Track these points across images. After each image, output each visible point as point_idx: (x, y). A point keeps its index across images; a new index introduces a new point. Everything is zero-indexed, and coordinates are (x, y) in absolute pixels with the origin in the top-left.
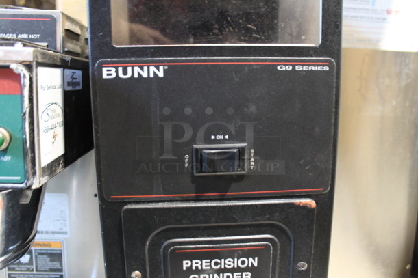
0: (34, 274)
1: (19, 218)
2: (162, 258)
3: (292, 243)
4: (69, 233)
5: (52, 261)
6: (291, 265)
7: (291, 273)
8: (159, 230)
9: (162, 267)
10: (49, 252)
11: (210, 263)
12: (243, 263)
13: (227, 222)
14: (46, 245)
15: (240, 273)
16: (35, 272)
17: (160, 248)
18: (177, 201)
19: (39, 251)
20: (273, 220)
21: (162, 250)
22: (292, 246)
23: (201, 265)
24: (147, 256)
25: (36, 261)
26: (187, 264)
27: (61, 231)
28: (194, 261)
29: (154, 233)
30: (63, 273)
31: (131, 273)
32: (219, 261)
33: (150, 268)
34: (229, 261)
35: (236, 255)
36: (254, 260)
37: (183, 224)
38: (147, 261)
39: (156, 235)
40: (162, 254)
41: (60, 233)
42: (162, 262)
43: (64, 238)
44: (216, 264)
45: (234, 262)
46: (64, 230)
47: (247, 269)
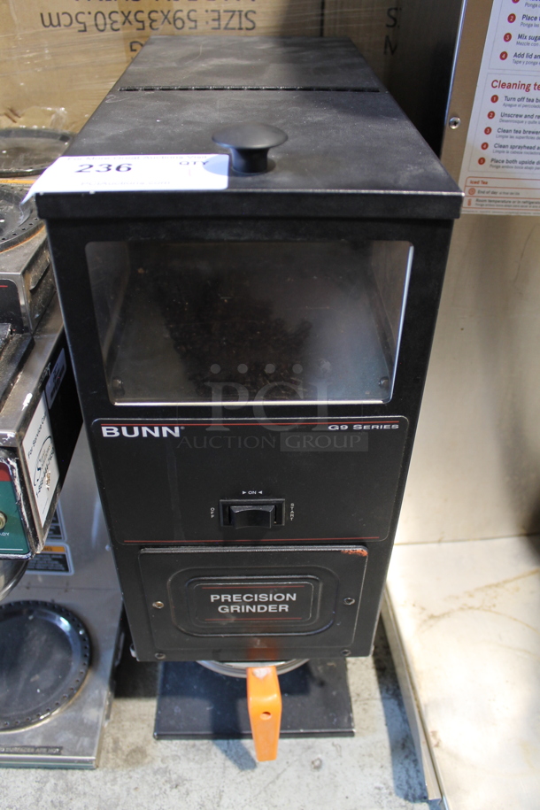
8: (182, 570)
11: (242, 597)
12: (279, 597)
13: (262, 565)
15: (276, 606)
20: (316, 564)
23: (232, 598)
24: (169, 590)
26: (215, 597)
28: (223, 596)
29: (176, 573)
32: (252, 596)
33: (173, 599)
35: (272, 592)
36: (292, 596)
37: (209, 566)
38: (170, 594)
39: (179, 574)
44: (248, 598)
45: (268, 597)
47: (284, 602)
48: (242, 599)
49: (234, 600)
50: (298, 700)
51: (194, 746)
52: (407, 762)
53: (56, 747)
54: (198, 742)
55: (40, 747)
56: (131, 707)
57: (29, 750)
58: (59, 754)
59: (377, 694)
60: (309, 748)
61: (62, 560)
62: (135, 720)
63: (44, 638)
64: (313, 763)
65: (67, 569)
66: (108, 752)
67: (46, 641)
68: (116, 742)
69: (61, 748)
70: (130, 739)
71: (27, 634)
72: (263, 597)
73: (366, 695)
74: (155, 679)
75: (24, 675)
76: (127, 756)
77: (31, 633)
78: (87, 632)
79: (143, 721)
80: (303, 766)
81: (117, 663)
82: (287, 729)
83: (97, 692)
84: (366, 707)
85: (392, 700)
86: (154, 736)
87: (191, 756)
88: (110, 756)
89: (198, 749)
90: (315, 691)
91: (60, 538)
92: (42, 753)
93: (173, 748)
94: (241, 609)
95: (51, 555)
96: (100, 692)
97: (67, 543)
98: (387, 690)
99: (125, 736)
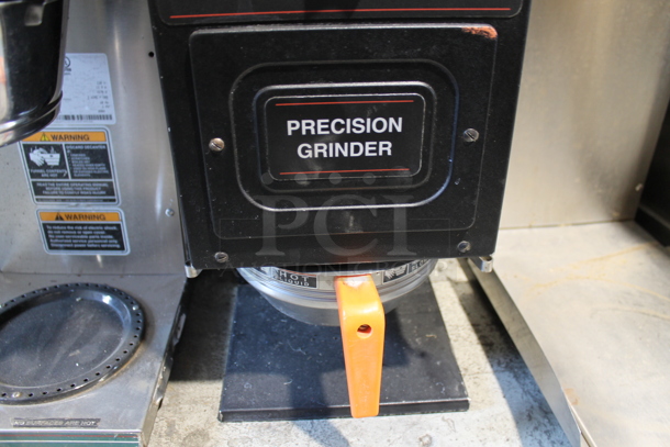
0: (70, 183)
1: (29, 60)
2: (255, 116)
3: (457, 98)
4: (114, 116)
5: (93, 161)
6: (454, 134)
7: (453, 147)
8: (249, 70)
9: (256, 131)
10: (88, 147)
11: (329, 124)
12: (380, 125)
13: (356, 58)
14: (82, 138)
15: (375, 143)
16: (70, 179)
17: (252, 101)
18: (275, 23)
19: (72, 148)
20: (427, 58)
21: (254, 103)
22: (457, 102)
23: (316, 127)
24: (232, 113)
25: (70, 163)
26: (294, 125)
27: (102, 114)
28: (304, 122)
29: (241, 76)
30: (113, 180)
31: (208, 142)
32: (342, 122)
33: (237, 133)
34: (358, 122)
35: (369, 113)
36: (397, 122)
37: (287, 60)
38: (232, 122)
39: (245, 78)
40: (254, 109)
41: (100, 117)
42: (256, 123)
43: (108, 126)
44: (338, 126)
45: (365, 124)
46: (107, 112)
47: (386, 136)
48: (329, 129)
49: (320, 132)
50: (395, 371)
51: (269, 427)
52: (537, 433)
53: (92, 420)
54: (274, 424)
55: (70, 420)
56: (191, 390)
57: (56, 423)
58: (94, 426)
59: (488, 368)
60: (414, 424)
61: (116, 233)
62: (196, 403)
63: (91, 317)
64: (421, 440)
65: (122, 248)
66: (160, 436)
67: (93, 319)
68: (171, 425)
69: (97, 420)
70: (189, 422)
71: (72, 314)
72: (357, 125)
73: (475, 369)
74: (221, 362)
75: (62, 350)
76: (185, 439)
77: (77, 313)
78: (141, 308)
79: (206, 404)
80: (409, 443)
81: (175, 342)
82: (385, 401)
83: (148, 364)
84: (477, 380)
85: (507, 373)
86: (219, 418)
87: (266, 438)
88: (163, 440)
89: (275, 430)
90: (415, 363)
91: (114, 200)
92: (72, 426)
93: (243, 430)
94: (328, 151)
95: (104, 225)
96: (152, 364)
97: (121, 207)
98: (499, 364)
99: (182, 419)
